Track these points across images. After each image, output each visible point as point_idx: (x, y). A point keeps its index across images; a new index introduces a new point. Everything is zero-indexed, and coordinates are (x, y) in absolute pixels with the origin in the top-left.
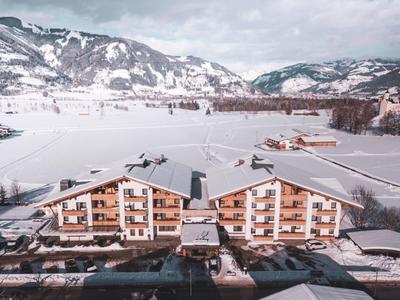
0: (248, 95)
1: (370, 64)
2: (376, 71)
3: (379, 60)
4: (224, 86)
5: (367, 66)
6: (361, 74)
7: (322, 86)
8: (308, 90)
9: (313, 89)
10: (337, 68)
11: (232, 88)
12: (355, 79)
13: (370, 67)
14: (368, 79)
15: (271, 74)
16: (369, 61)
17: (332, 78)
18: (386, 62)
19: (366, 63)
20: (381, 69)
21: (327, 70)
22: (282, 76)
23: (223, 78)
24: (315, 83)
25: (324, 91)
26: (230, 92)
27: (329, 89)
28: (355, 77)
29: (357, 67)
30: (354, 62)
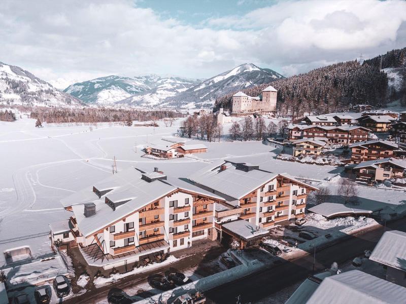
0: (65, 105)
1: (172, 81)
2: (178, 88)
3: (178, 79)
4: (33, 94)
5: (170, 83)
6: (167, 90)
7: (136, 98)
8: (123, 102)
9: (128, 101)
10: (146, 82)
11: (44, 96)
12: (163, 94)
13: (173, 84)
14: (173, 94)
15: (84, 84)
16: (171, 78)
17: (143, 92)
18: (184, 81)
19: (169, 81)
20: (181, 87)
21: (139, 84)
22: (96, 86)
23: (30, 85)
24: (129, 95)
25: (138, 103)
26: (42, 101)
27: (142, 101)
28: (162, 92)
29: (162, 83)
30: (160, 79)
